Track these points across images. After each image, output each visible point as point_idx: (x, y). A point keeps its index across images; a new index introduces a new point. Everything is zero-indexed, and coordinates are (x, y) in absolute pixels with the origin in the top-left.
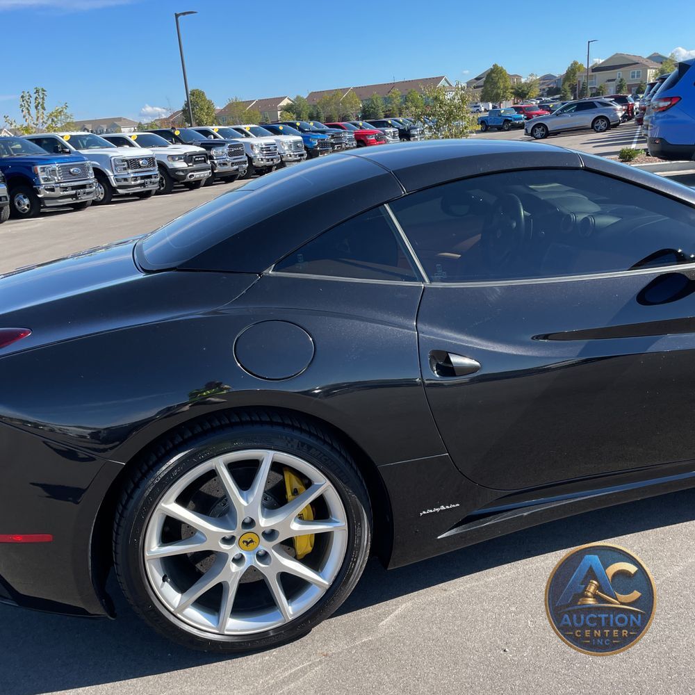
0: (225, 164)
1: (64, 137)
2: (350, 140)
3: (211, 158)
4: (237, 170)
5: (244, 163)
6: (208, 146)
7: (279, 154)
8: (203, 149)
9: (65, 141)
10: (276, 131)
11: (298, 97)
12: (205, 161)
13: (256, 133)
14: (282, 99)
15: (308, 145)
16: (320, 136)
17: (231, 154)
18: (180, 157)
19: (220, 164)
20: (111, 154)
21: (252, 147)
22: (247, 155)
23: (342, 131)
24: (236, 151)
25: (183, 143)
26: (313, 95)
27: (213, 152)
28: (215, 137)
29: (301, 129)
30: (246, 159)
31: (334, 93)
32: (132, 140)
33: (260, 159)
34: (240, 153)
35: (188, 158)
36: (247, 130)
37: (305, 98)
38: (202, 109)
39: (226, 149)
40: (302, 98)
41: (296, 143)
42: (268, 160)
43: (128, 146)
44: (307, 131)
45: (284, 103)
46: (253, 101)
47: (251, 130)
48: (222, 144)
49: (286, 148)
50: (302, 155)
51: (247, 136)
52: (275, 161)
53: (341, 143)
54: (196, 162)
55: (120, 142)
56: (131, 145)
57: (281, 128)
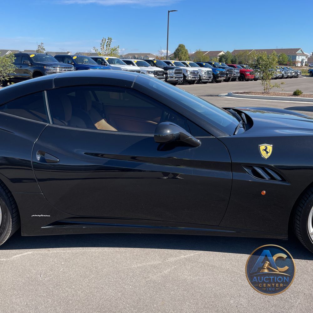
0: (172, 77)
1: (106, 58)
2: (237, 73)
3: (166, 74)
4: (177, 80)
5: (181, 77)
6: (166, 69)
7: (199, 75)
8: (163, 70)
9: (106, 60)
10: (201, 65)
11: (228, 51)
12: (163, 75)
13: (192, 65)
14: (221, 52)
15: (215, 73)
16: (221, 70)
17: (175, 73)
18: (152, 72)
19: (170, 77)
20: (122, 68)
21: (187, 71)
22: (183, 74)
23: (233, 68)
24: (178, 72)
25: (157, 66)
26: (235, 51)
27: (168, 72)
28: (172, 65)
29: (214, 66)
30: (183, 76)
31: (245, 51)
32: (134, 63)
33: (190, 77)
34: (180, 73)
35: (156, 73)
36: (188, 64)
37: (231, 52)
38: (182, 53)
39: (174, 71)
40: (230, 52)
41: (208, 71)
42: (193, 78)
43: (132, 65)
44: (217, 67)
45: (221, 54)
46: (208, 51)
47: (190, 64)
48: (172, 68)
49: (203, 73)
50: (210, 77)
51: (187, 66)
52: (196, 78)
53: (231, 74)
54: (158, 75)
55: (129, 63)
56: (133, 65)
57: (204, 64)
